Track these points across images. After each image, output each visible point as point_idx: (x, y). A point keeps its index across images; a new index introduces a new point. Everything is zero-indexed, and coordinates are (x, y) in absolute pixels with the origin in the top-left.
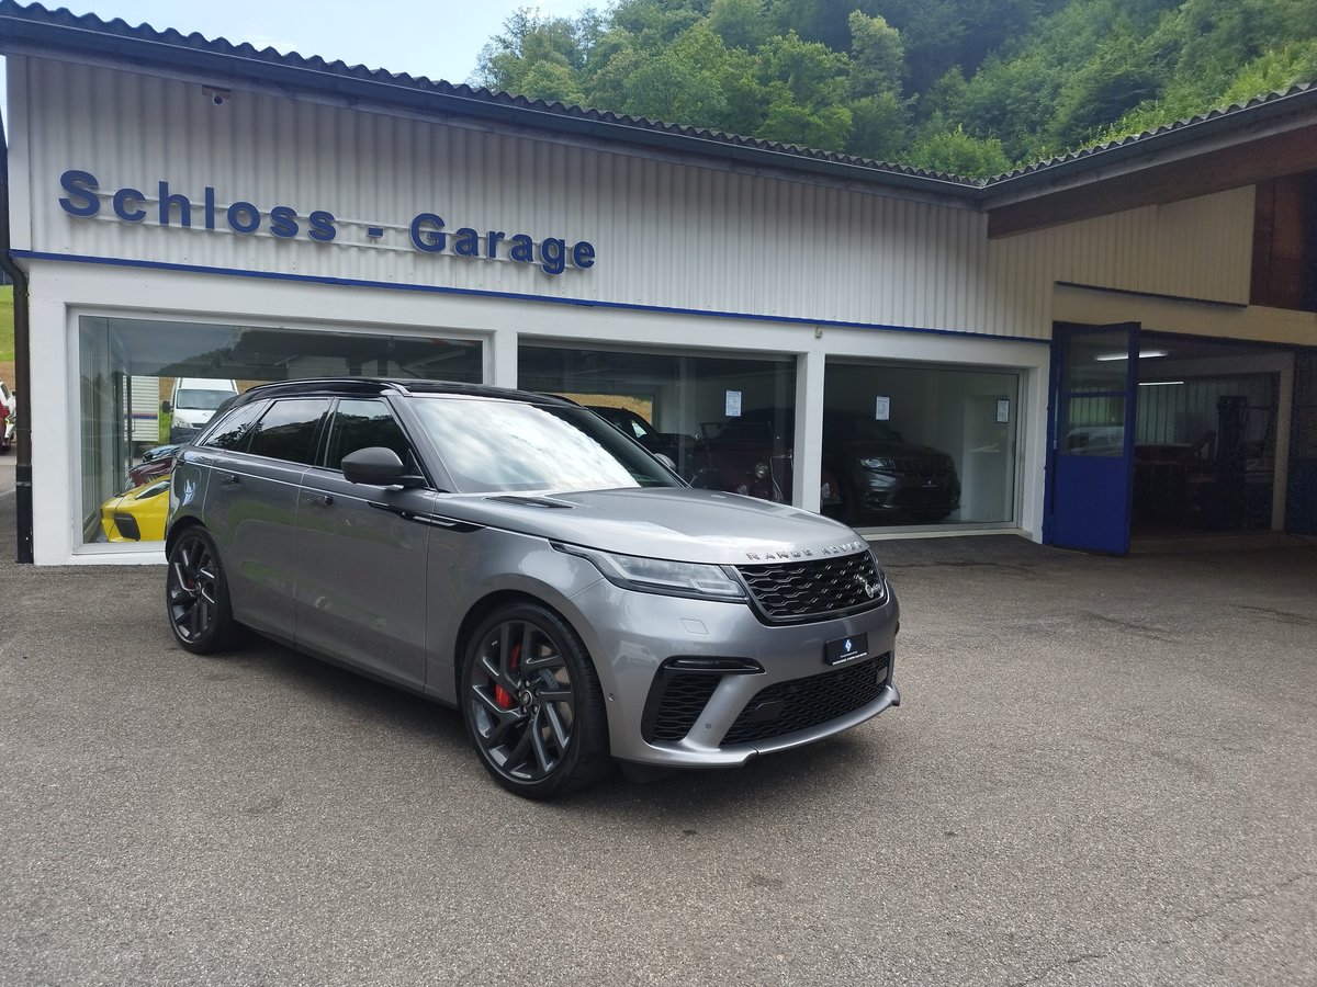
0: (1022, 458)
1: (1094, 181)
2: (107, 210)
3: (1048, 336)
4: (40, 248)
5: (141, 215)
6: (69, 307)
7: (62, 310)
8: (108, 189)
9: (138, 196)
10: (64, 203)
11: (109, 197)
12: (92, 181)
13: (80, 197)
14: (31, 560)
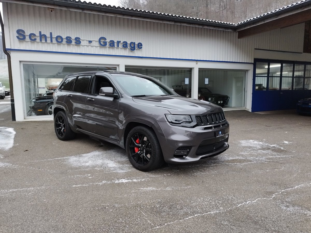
0: (247, 92)
1: (263, 23)
2: (27, 38)
3: (253, 62)
4: (13, 48)
5: (35, 39)
6: (20, 62)
7: (19, 62)
8: (27, 33)
9: (34, 35)
10: (17, 37)
11: (28, 35)
12: (24, 32)
13: (21, 35)
14: (15, 120)
